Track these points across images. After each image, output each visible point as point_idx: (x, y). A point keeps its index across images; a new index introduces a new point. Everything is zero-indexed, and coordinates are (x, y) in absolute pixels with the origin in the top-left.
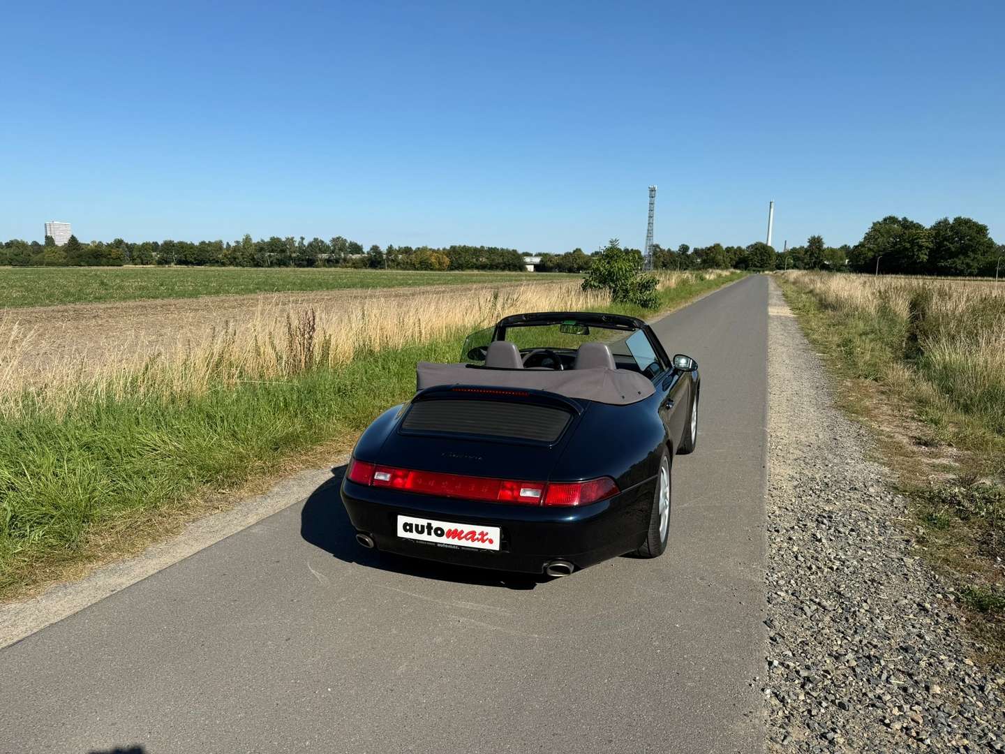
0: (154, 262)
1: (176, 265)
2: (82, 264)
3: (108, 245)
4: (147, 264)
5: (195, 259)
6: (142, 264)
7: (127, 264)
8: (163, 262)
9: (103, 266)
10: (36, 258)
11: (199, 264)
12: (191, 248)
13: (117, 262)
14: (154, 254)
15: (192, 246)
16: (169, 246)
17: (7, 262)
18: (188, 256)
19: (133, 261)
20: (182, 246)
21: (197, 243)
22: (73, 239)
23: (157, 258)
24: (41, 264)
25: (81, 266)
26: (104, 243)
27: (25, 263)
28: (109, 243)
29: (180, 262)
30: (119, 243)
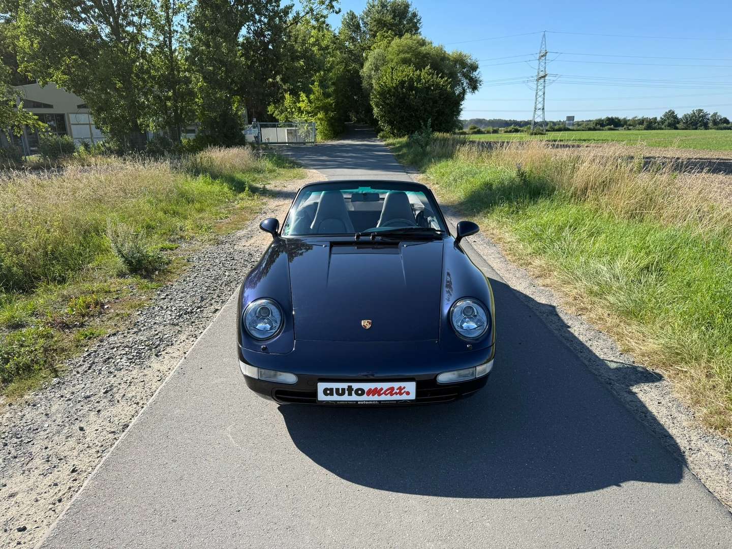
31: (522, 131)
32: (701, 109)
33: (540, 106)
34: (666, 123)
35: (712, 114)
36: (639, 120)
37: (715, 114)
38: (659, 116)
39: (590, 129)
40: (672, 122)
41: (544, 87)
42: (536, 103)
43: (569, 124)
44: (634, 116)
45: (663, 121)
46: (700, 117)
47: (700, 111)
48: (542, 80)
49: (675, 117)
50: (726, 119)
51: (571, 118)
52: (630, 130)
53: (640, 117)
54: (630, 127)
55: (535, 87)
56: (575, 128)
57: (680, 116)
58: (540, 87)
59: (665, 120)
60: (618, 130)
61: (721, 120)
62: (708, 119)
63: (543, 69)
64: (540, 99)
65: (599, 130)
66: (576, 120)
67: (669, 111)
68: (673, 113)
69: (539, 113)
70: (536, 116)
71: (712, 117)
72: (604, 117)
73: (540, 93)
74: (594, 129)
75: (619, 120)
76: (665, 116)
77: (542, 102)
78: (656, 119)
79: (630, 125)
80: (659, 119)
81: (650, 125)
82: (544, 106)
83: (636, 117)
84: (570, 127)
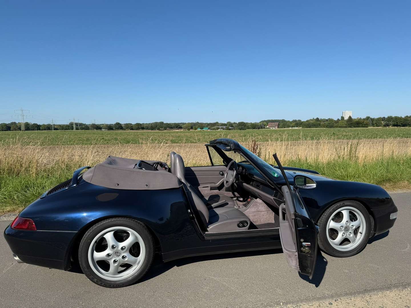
0: (382, 125)
1: (392, 127)
2: (352, 127)
3: (364, 119)
4: (379, 126)
5: (402, 124)
6: (377, 126)
7: (370, 126)
8: (387, 125)
9: (360, 127)
10: (335, 125)
11: (403, 126)
12: (400, 119)
13: (366, 125)
14: (383, 122)
15: (401, 118)
16: (390, 119)
17: (326, 127)
18: (398, 122)
19: (373, 125)
20: (396, 118)
21: (403, 117)
22: (350, 117)
23: (384, 124)
24: (337, 127)
25: (351, 127)
26: (362, 118)
27: (331, 127)
28: (364, 118)
29: (394, 125)
30: (368, 118)
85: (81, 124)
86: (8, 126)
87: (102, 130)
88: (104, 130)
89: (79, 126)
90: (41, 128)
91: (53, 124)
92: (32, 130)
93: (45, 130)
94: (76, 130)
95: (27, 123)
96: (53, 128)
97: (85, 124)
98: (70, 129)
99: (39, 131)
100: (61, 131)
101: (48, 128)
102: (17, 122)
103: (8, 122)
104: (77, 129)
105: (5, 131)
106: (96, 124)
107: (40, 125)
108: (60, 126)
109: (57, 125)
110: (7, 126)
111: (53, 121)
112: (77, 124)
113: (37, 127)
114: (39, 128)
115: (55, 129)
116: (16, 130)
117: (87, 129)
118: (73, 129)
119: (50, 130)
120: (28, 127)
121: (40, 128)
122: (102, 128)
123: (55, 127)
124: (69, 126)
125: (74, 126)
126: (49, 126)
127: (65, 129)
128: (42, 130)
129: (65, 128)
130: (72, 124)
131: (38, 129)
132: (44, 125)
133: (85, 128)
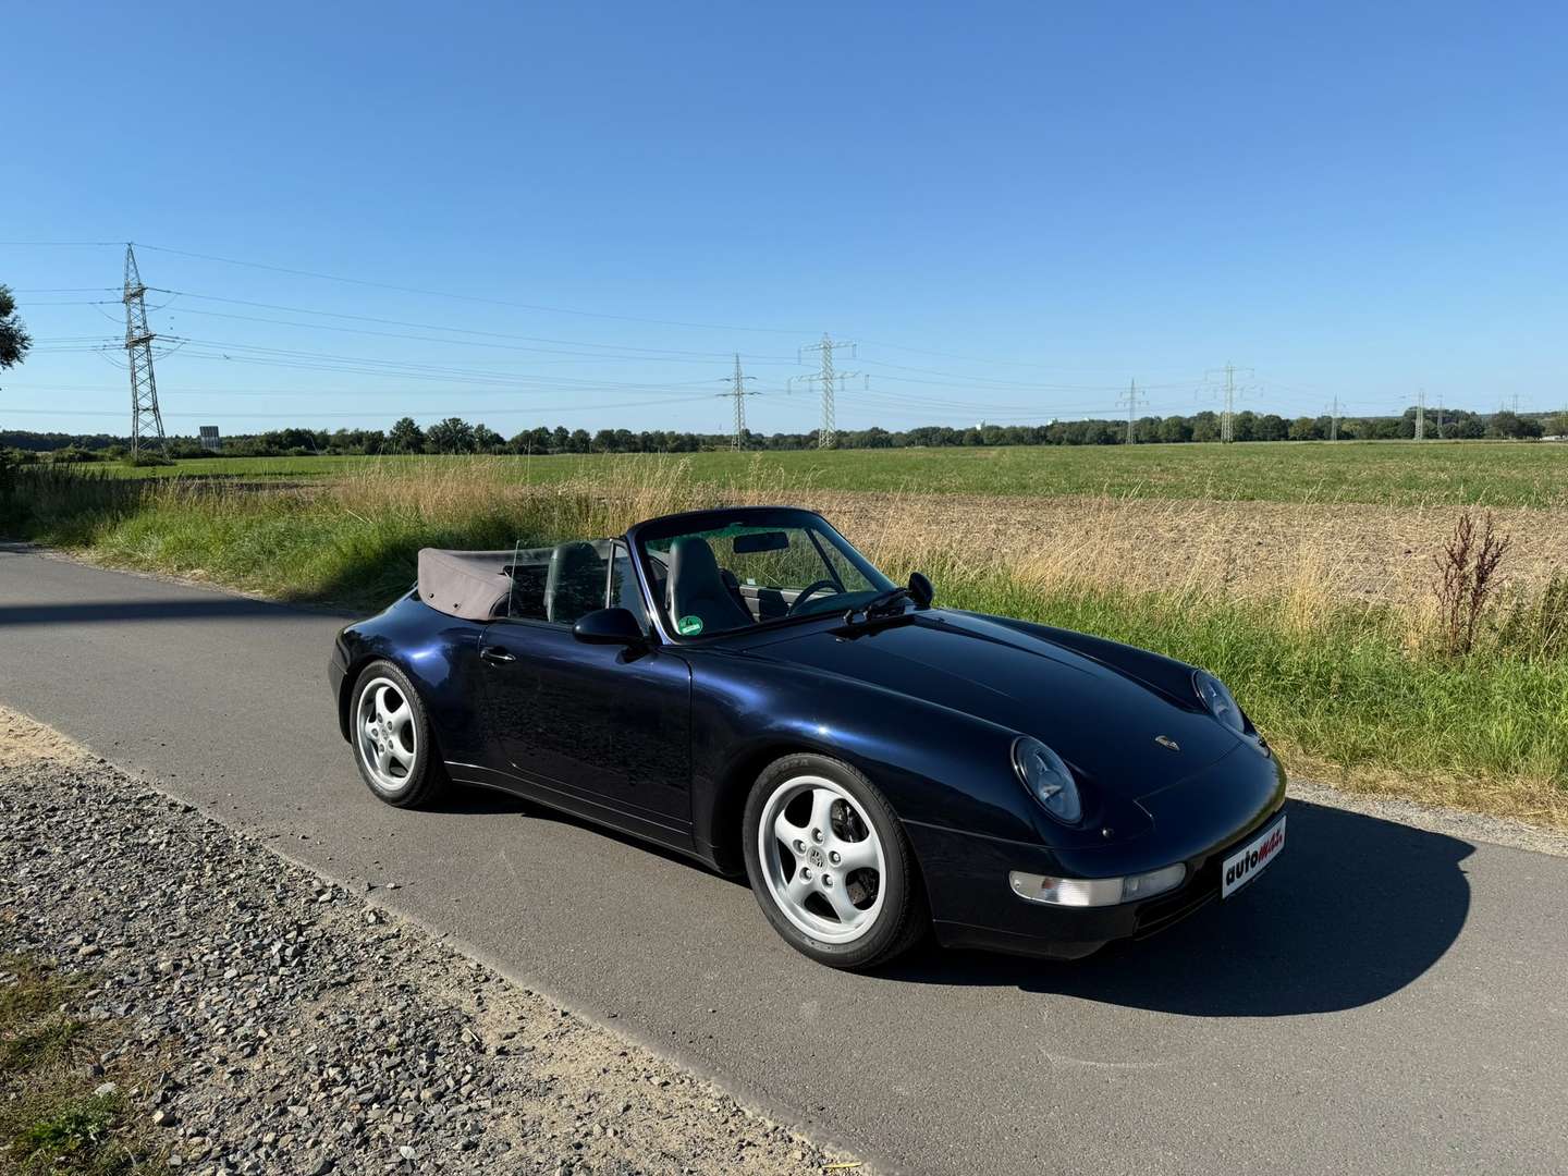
31: (102, 459)
32: (457, 417)
33: (146, 403)
34: (403, 442)
35: (475, 427)
36: (351, 435)
37: (481, 427)
38: (387, 428)
39: (258, 454)
40: (409, 439)
41: (150, 362)
42: (135, 396)
43: (209, 444)
44: (341, 428)
45: (395, 438)
46: (458, 432)
47: (456, 421)
48: (141, 348)
49: (416, 431)
50: (497, 435)
51: (210, 431)
52: (339, 454)
53: (351, 430)
54: (338, 450)
55: (127, 361)
56: (226, 451)
57: (424, 430)
58: (140, 362)
59: (399, 436)
60: (316, 455)
61: (491, 437)
62: (472, 436)
63: (140, 324)
64: (144, 389)
65: (278, 455)
66: (222, 434)
67: (405, 420)
68: (411, 423)
69: (147, 417)
70: (140, 425)
71: (476, 432)
72: (280, 428)
73: (143, 375)
74: (268, 454)
75: (313, 435)
76: (398, 428)
77: (150, 395)
78: (381, 433)
79: (338, 446)
80: (387, 434)
81: (372, 444)
82: (155, 402)
83: (344, 430)
84: (215, 450)
85: (1451, 417)
86: (1185, 424)
87: (1545, 438)
88: (1553, 438)
89: (1440, 421)
90: (1291, 431)
91: (1339, 416)
92: (1259, 439)
93: (1305, 439)
94: (1425, 441)
95: (1248, 413)
96: (1334, 433)
97: (1474, 413)
98: (1399, 437)
99: (1282, 443)
100: (1366, 441)
101: (1317, 431)
102: (1217, 412)
103: (1188, 412)
104: (1430, 434)
105: (1174, 441)
106: (1519, 411)
107: (1288, 421)
108: (1364, 422)
109: (1353, 419)
110: (1182, 427)
111: (1336, 404)
112: (1430, 415)
113: (1278, 429)
114: (1282, 433)
115: (1343, 436)
116: (1207, 439)
117: (1472, 437)
118: (1413, 436)
119: (1322, 438)
120: (1249, 429)
121: (1289, 430)
122: (1544, 429)
123: (1345, 427)
124: (1397, 424)
125: (1419, 423)
126: (1319, 425)
127: (1381, 437)
128: (1294, 439)
129: (1381, 432)
130: (1411, 415)
131: (1283, 436)
132: (1305, 421)
133: (1463, 432)
